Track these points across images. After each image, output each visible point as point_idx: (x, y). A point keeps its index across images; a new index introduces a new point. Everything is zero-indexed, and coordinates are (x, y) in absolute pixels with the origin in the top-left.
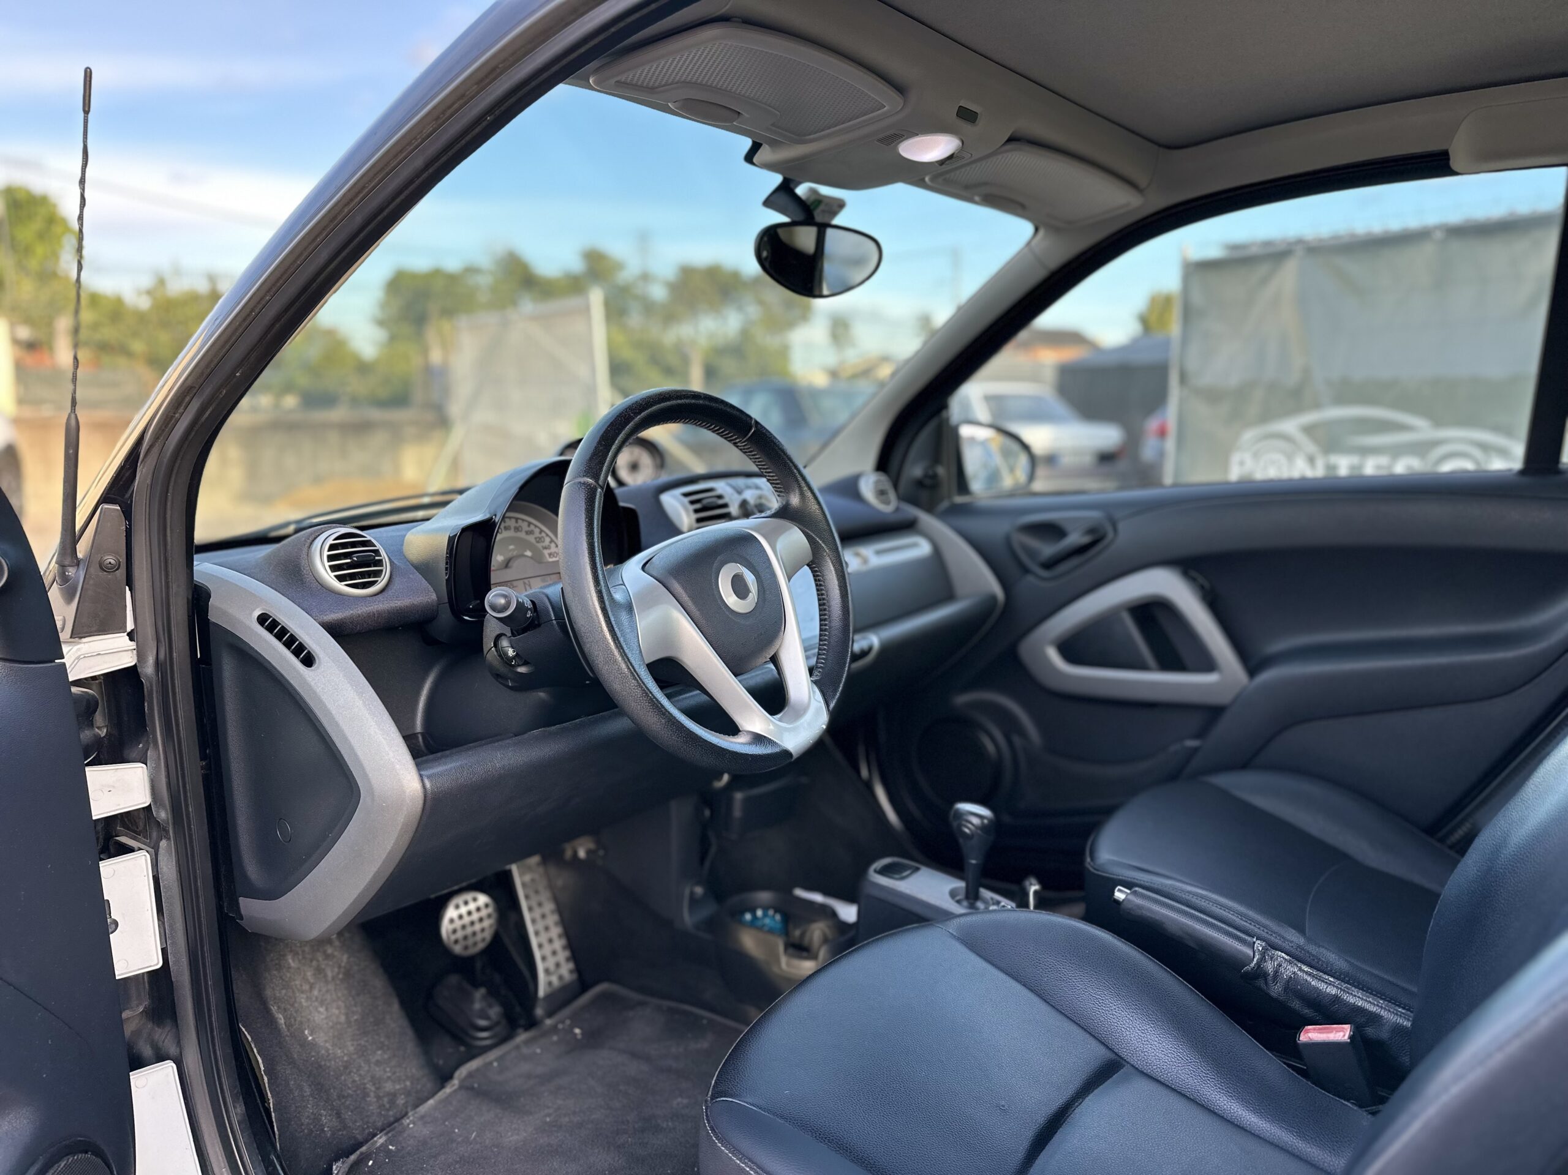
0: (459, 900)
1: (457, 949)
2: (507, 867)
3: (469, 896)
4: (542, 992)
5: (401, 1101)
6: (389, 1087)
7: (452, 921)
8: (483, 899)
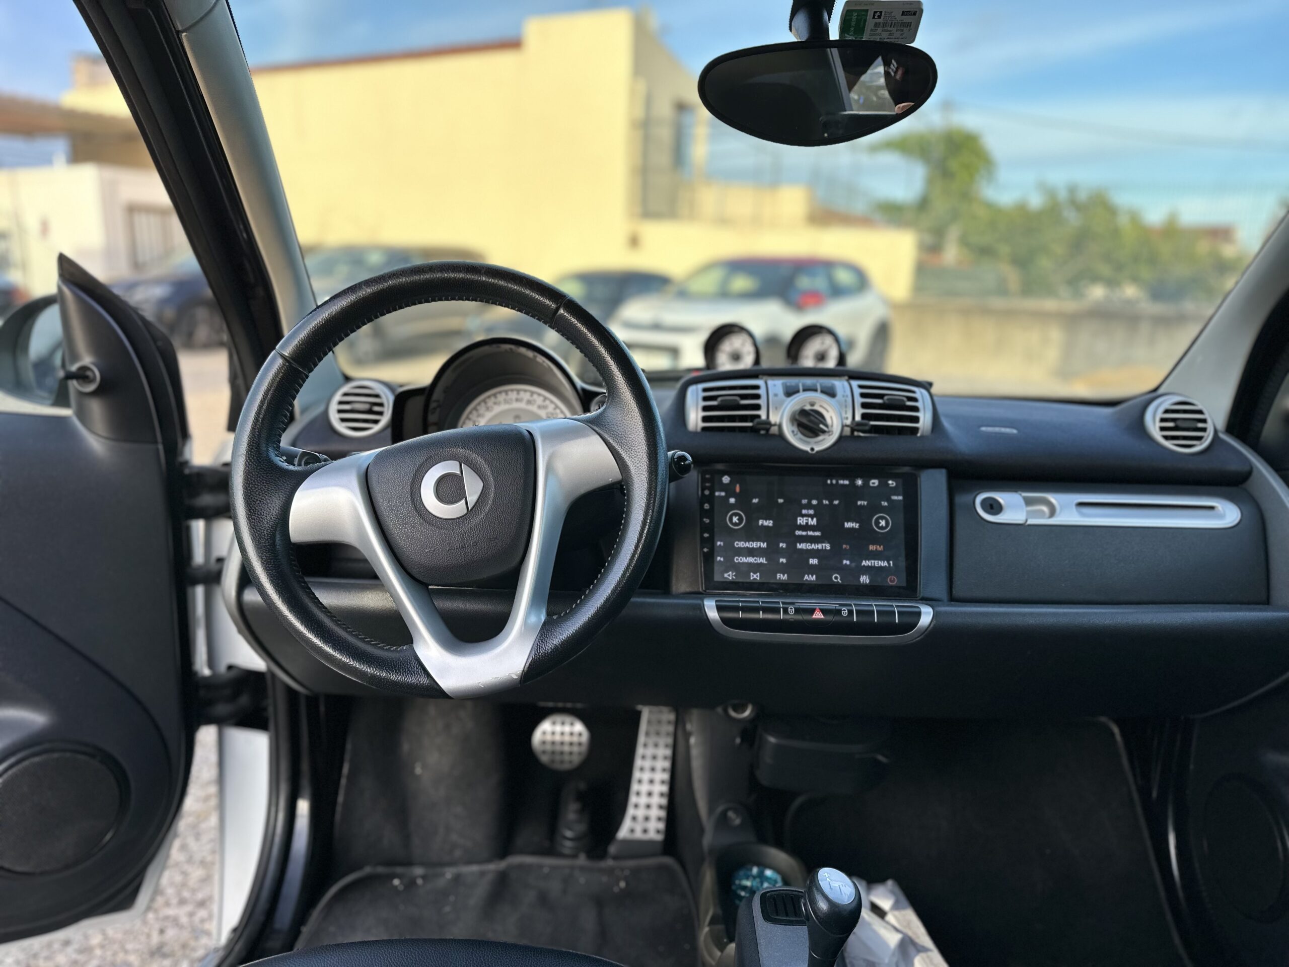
0: (558, 718)
1: (544, 759)
2: (639, 707)
3: (568, 719)
4: (623, 833)
5: (458, 853)
6: (454, 837)
7: (544, 733)
8: (579, 727)
